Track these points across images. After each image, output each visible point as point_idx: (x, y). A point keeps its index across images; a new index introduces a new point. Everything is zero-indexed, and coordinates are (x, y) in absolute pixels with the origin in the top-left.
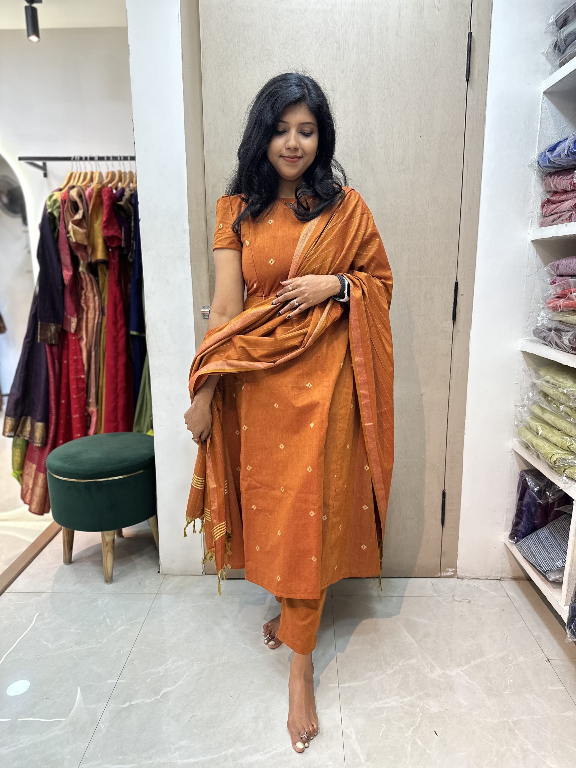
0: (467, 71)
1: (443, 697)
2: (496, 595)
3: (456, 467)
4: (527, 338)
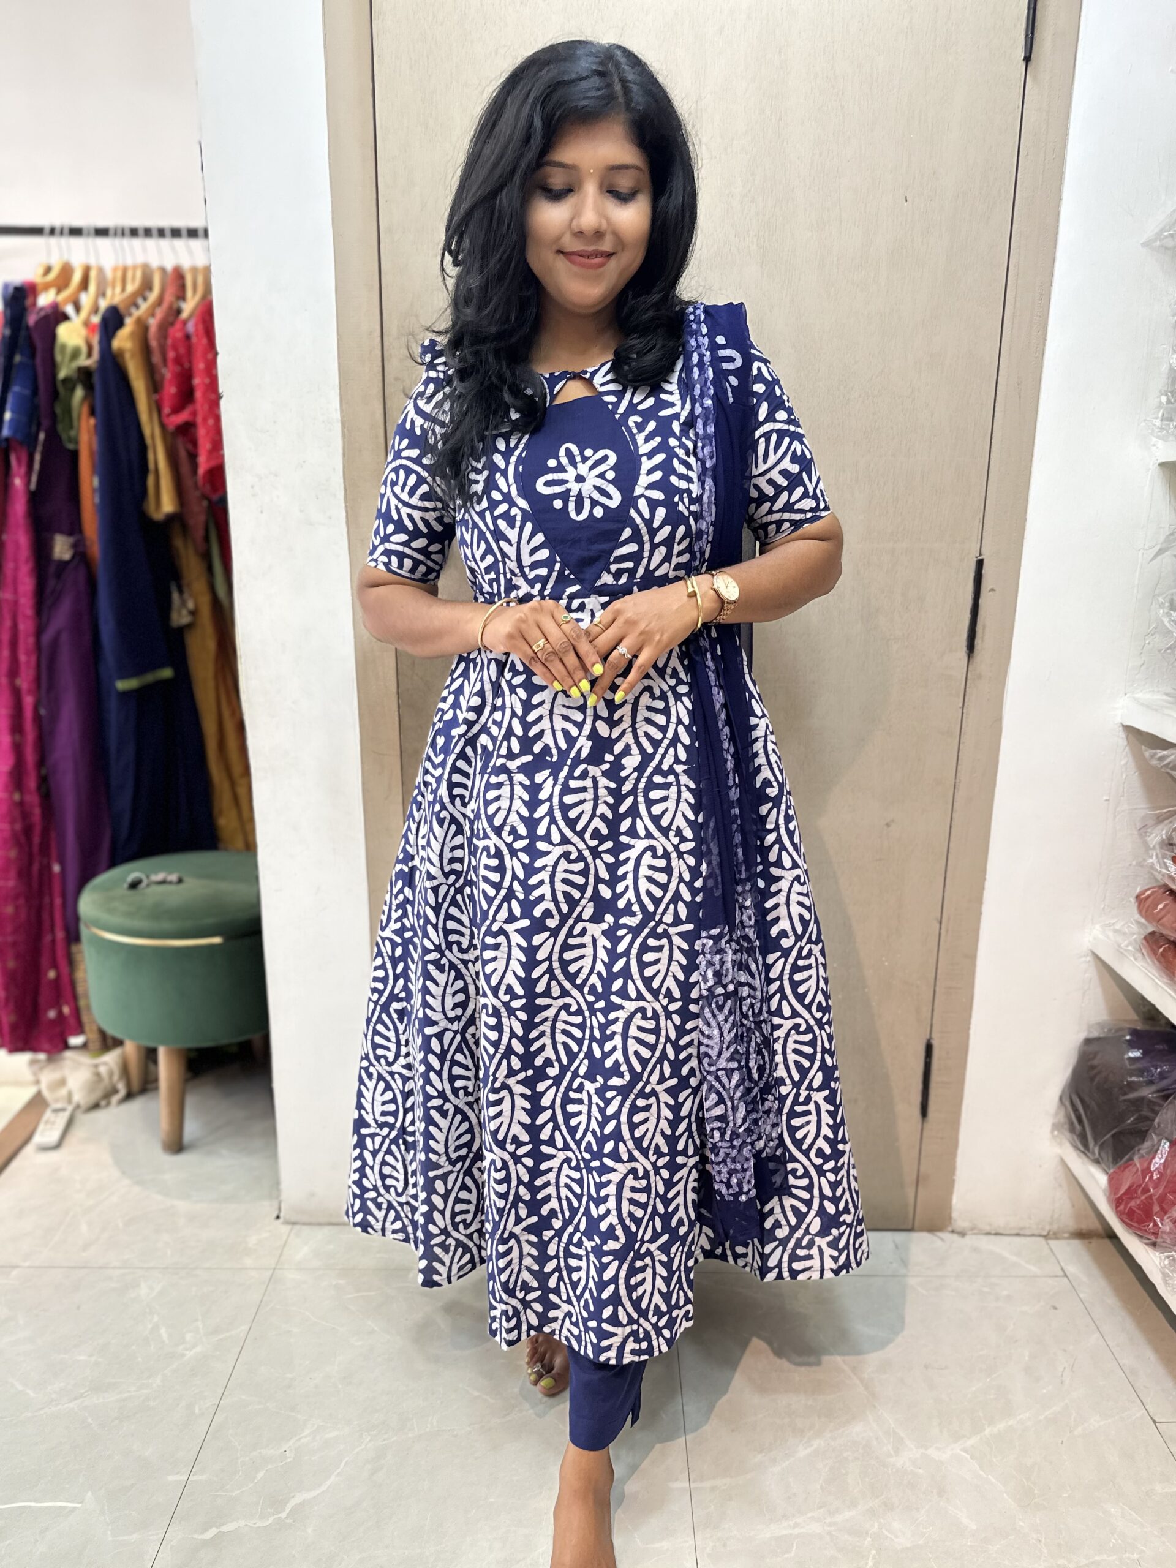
1: (923, 1512)
3: (960, 991)
4: (1137, 696)
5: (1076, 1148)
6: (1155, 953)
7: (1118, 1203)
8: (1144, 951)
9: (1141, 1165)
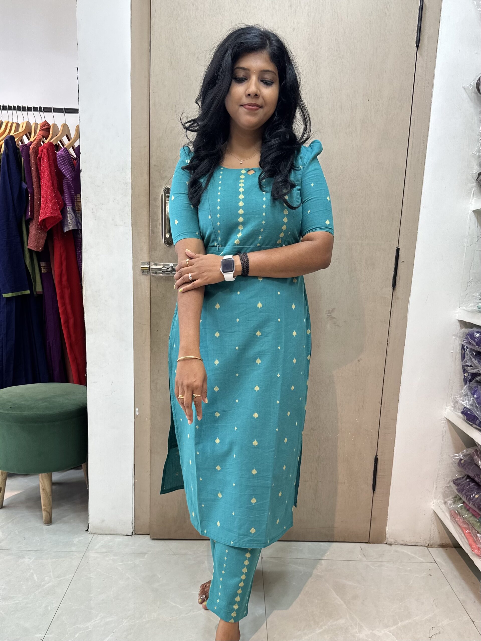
0: (417, 37)
2: (424, 561)
3: (389, 433)
4: (464, 308)
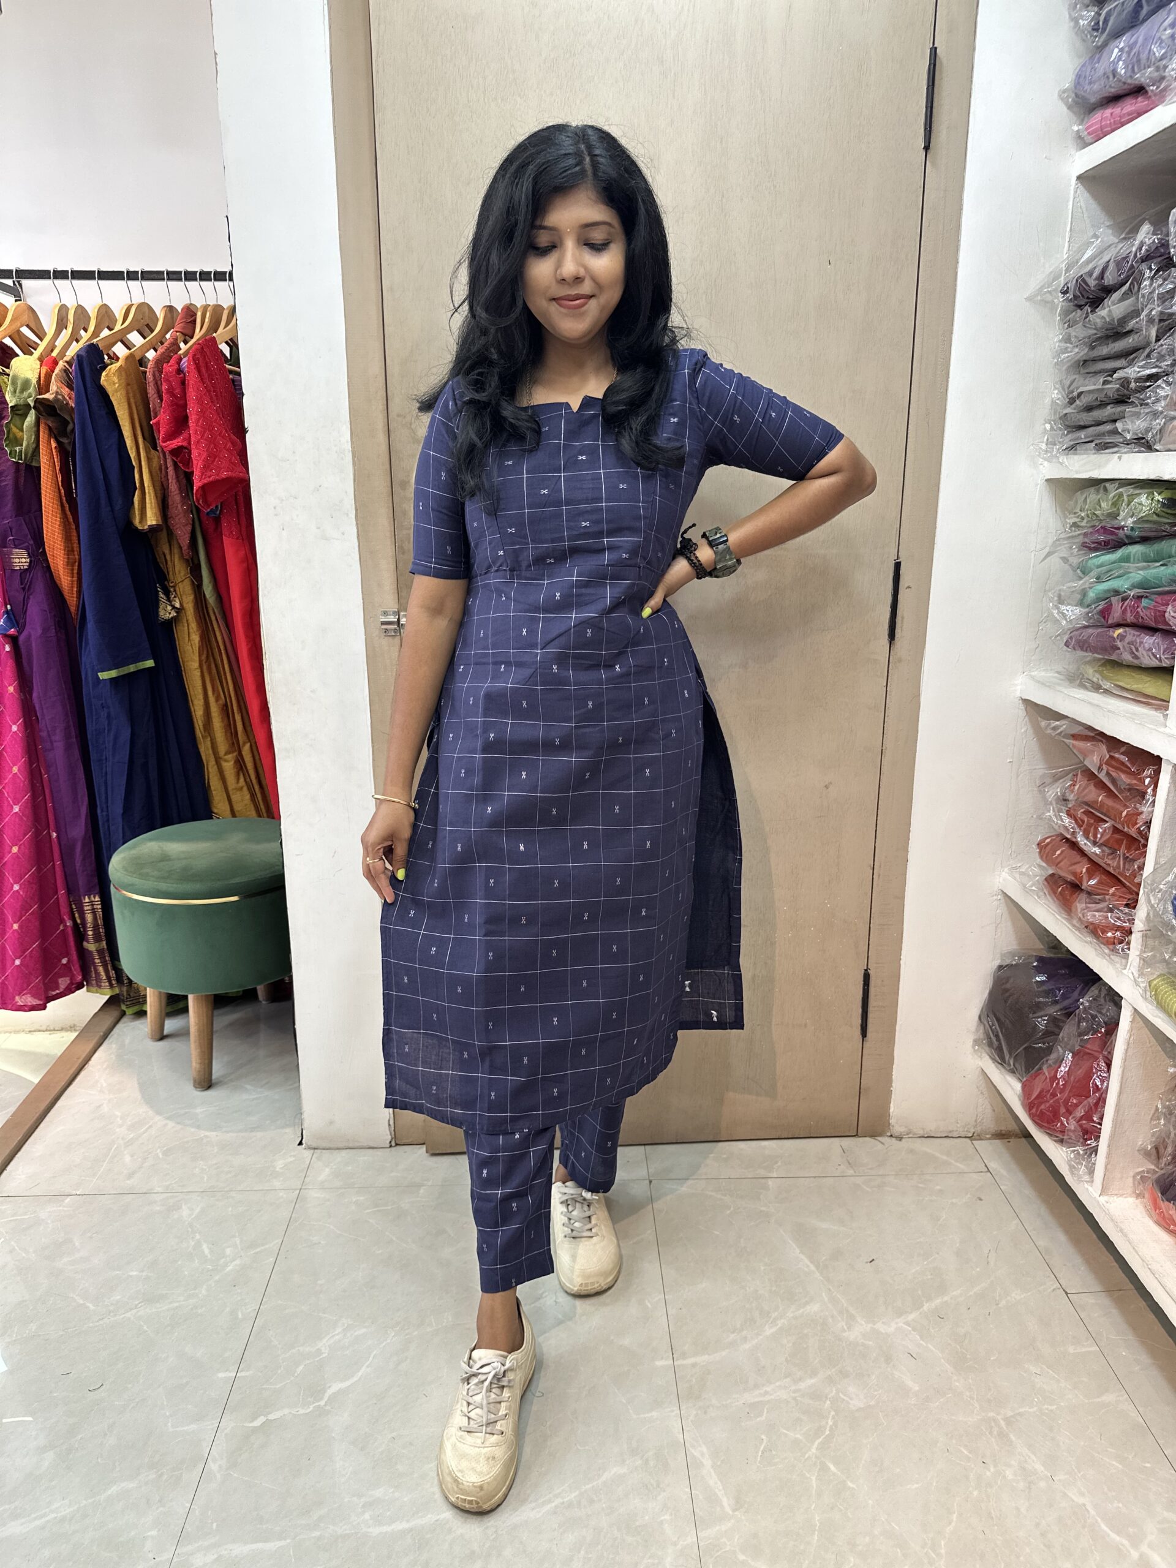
0: (925, 128)
1: (873, 1378)
2: (966, 1170)
3: (891, 925)
4: (1033, 674)
5: (994, 1060)
6: (1055, 893)
7: (1031, 1107)
8: (1045, 890)
9: (1049, 1073)
